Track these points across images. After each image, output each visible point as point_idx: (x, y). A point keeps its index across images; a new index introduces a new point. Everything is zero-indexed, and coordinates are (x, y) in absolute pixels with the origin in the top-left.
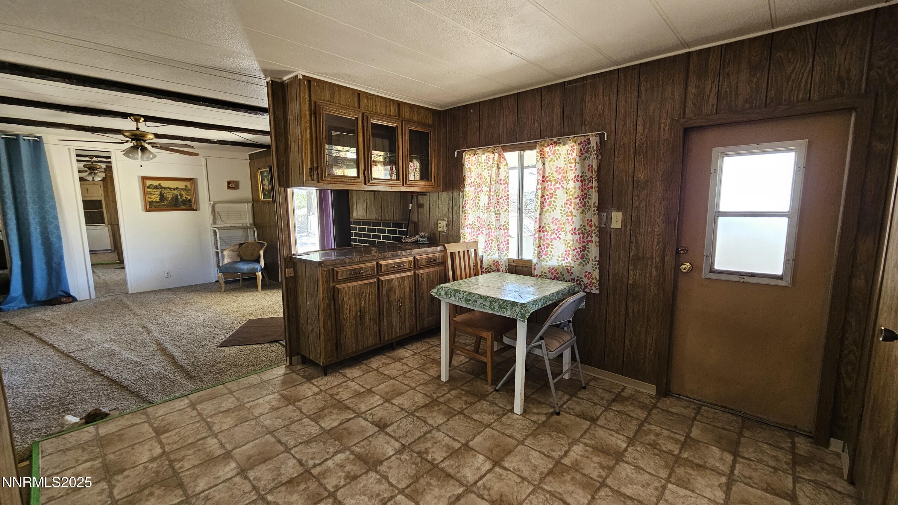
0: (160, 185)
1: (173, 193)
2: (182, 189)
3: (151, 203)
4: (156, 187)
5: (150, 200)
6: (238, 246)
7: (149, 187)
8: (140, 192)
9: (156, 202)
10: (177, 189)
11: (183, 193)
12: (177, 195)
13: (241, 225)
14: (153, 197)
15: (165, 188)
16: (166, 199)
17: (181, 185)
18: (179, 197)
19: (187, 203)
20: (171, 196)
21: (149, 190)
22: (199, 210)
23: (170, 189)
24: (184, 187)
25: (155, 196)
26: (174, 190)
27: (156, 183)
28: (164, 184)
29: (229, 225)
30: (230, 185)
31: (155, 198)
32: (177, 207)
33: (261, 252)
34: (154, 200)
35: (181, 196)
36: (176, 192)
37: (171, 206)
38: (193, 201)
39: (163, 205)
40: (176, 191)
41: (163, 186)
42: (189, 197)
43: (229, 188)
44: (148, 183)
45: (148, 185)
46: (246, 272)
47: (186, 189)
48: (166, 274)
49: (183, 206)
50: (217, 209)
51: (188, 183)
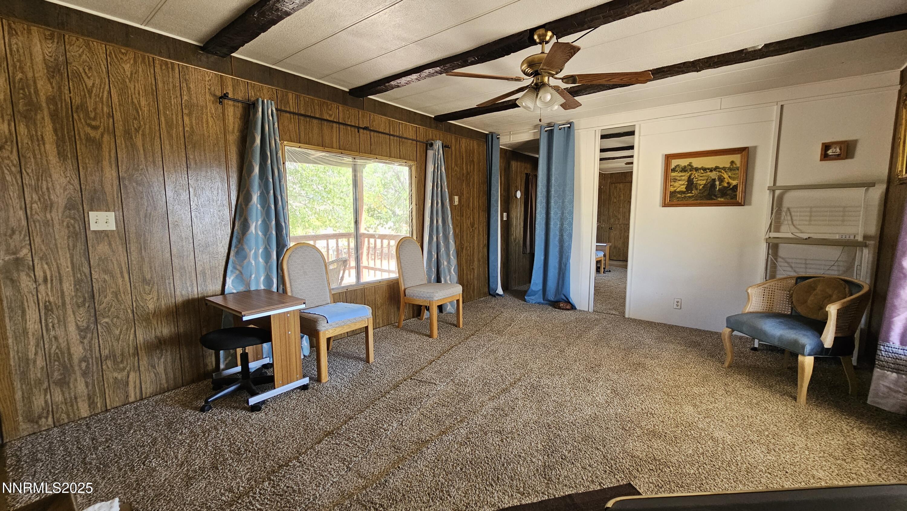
0: (690, 165)
1: (708, 177)
2: (724, 169)
3: (673, 194)
4: (684, 170)
5: (672, 189)
6: (793, 281)
7: (674, 170)
8: (661, 178)
9: (681, 192)
10: (716, 168)
11: (725, 176)
12: (714, 180)
13: (837, 237)
14: (677, 184)
15: (697, 169)
16: (696, 186)
17: (723, 161)
18: (717, 183)
19: (729, 192)
20: (704, 182)
21: (673, 174)
22: (750, 204)
23: (705, 169)
24: (728, 165)
25: (680, 182)
26: (711, 171)
27: (684, 162)
28: (697, 162)
29: (805, 236)
30: (830, 152)
31: (680, 186)
32: (712, 199)
33: (832, 310)
34: (678, 190)
35: (721, 180)
36: (714, 175)
37: (701, 198)
38: (740, 189)
39: (690, 197)
40: (714, 172)
41: (695, 165)
42: (734, 183)
43: (825, 156)
44: (674, 163)
45: (673, 166)
46: (776, 343)
47: (732, 168)
48: (676, 303)
49: (721, 197)
50: (786, 203)
51: (737, 158)
